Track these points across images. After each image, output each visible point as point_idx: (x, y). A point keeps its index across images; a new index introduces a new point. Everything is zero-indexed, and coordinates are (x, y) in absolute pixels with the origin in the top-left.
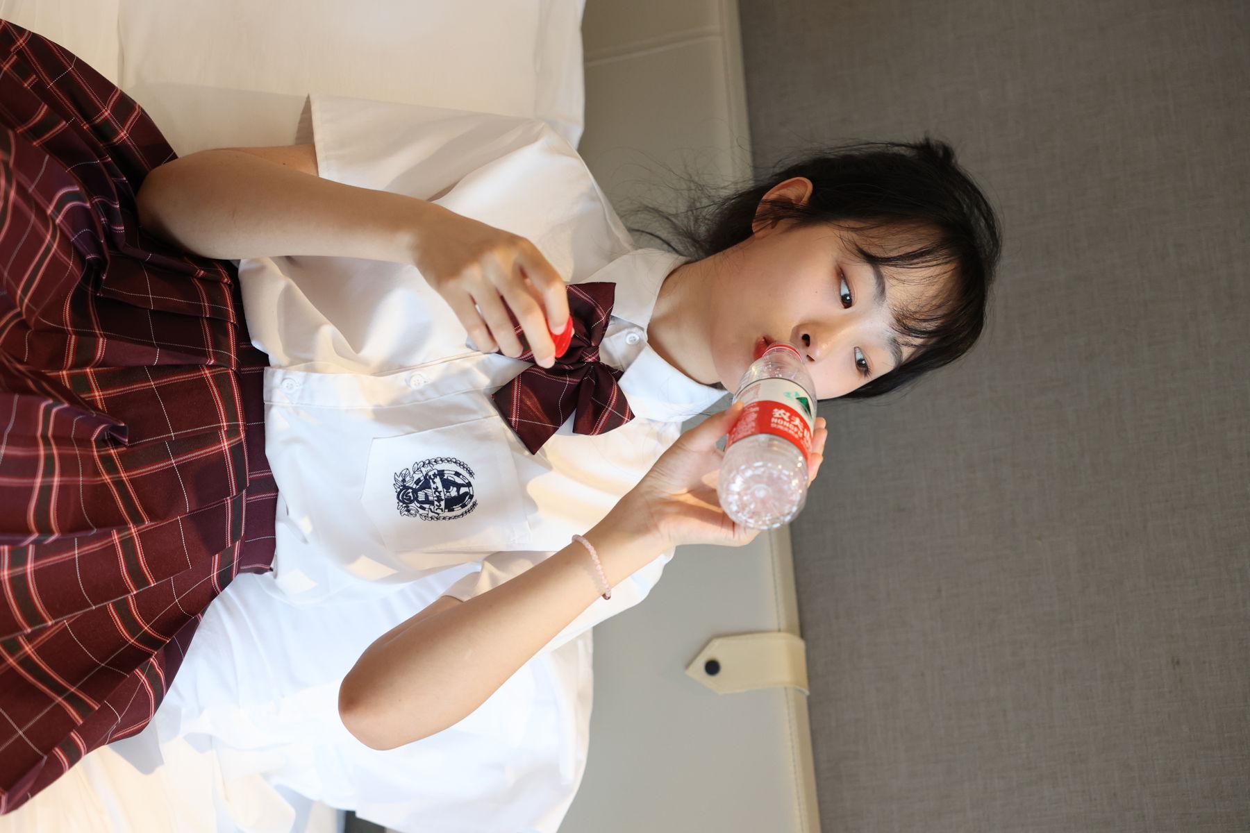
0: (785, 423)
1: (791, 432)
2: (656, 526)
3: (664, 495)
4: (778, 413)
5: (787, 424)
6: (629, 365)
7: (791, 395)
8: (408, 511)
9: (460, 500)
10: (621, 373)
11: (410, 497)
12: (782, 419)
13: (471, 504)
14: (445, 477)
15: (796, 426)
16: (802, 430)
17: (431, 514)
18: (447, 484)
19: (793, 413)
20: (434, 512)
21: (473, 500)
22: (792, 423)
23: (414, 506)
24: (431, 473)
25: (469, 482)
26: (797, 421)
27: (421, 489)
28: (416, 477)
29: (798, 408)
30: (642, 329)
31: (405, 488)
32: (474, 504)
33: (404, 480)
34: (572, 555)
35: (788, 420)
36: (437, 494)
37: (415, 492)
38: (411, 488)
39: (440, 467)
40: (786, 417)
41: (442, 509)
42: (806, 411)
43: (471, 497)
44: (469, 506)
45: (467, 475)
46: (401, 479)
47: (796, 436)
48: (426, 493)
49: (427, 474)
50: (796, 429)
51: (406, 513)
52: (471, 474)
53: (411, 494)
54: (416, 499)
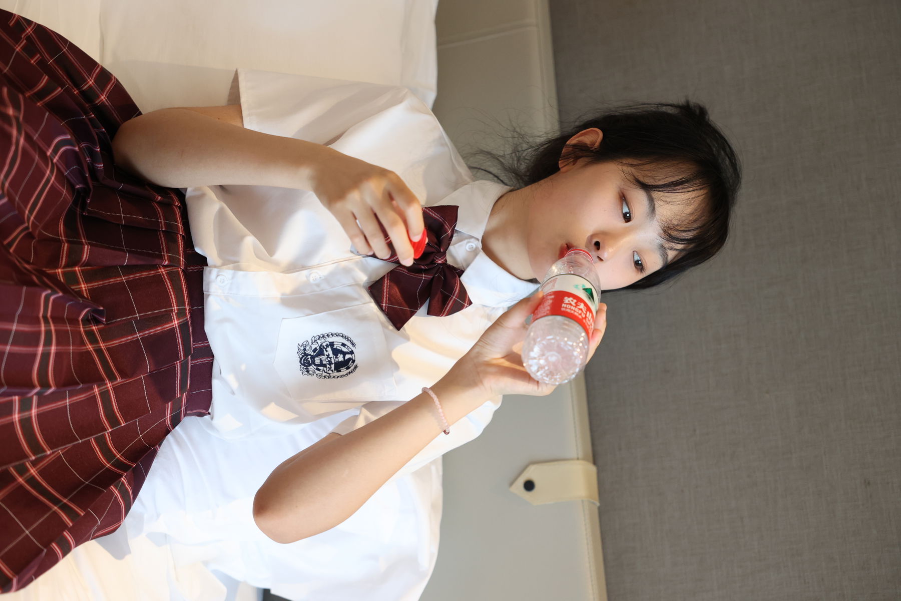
0: (572, 308)
1: (576, 314)
2: (481, 382)
3: (487, 359)
4: (567, 300)
5: (574, 308)
6: (468, 266)
7: (579, 287)
8: (308, 372)
9: (345, 364)
10: (462, 272)
11: (309, 361)
12: (571, 304)
13: (353, 366)
14: (335, 347)
15: (581, 310)
16: (585, 313)
17: (324, 374)
18: (336, 352)
19: (579, 300)
20: (326, 373)
21: (355, 364)
22: (578, 307)
23: (312, 368)
24: (324, 344)
25: (352, 351)
26: (582, 306)
27: (317, 355)
28: (314, 347)
29: (583, 296)
30: (478, 240)
31: (306, 355)
32: (356, 367)
33: (305, 349)
34: (422, 401)
35: (574, 305)
36: (329, 359)
37: (313, 357)
38: (310, 355)
39: (331, 339)
40: (573, 303)
41: (332, 370)
42: (590, 298)
43: (354, 361)
44: (352, 368)
45: (351, 346)
46: (302, 348)
47: (580, 317)
48: (321, 359)
49: (321, 345)
50: (580, 312)
51: (306, 373)
52: (353, 344)
53: (310, 359)
54: (313, 363)
